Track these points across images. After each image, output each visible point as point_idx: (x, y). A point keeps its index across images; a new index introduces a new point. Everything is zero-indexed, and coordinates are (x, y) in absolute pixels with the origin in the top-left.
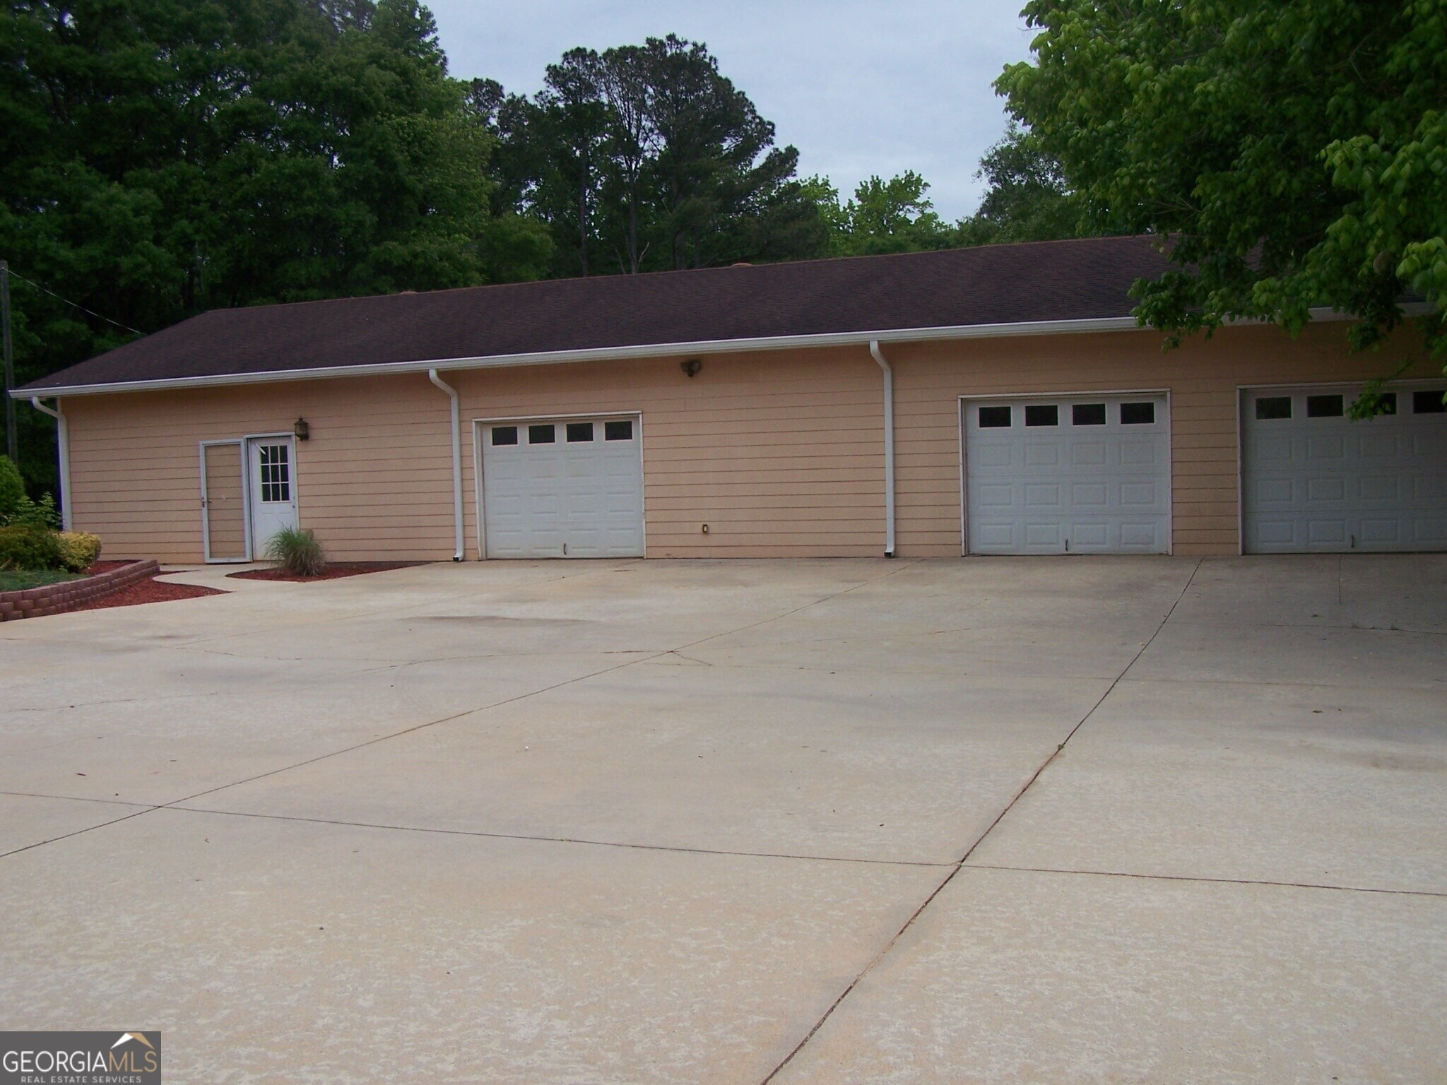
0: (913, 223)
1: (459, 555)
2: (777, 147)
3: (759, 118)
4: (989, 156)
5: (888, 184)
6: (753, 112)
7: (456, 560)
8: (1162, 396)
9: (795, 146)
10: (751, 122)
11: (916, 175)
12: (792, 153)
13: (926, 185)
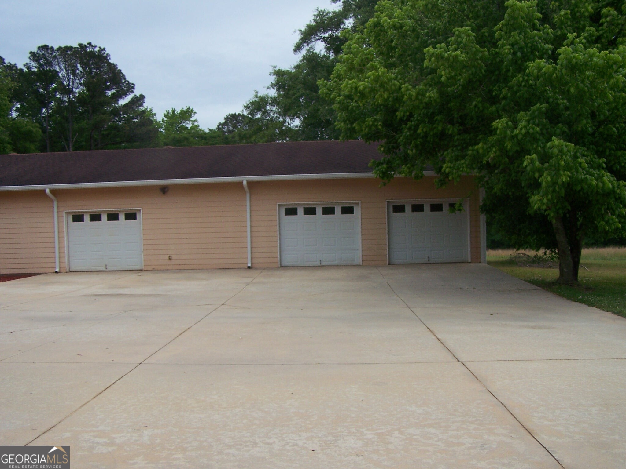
0: (189, 129)
1: (57, 270)
2: (136, 94)
3: (128, 81)
4: (247, 104)
5: (179, 112)
6: (125, 79)
7: (56, 272)
8: (357, 204)
9: (143, 94)
10: (124, 83)
11: (191, 108)
12: (142, 97)
13: (195, 113)
